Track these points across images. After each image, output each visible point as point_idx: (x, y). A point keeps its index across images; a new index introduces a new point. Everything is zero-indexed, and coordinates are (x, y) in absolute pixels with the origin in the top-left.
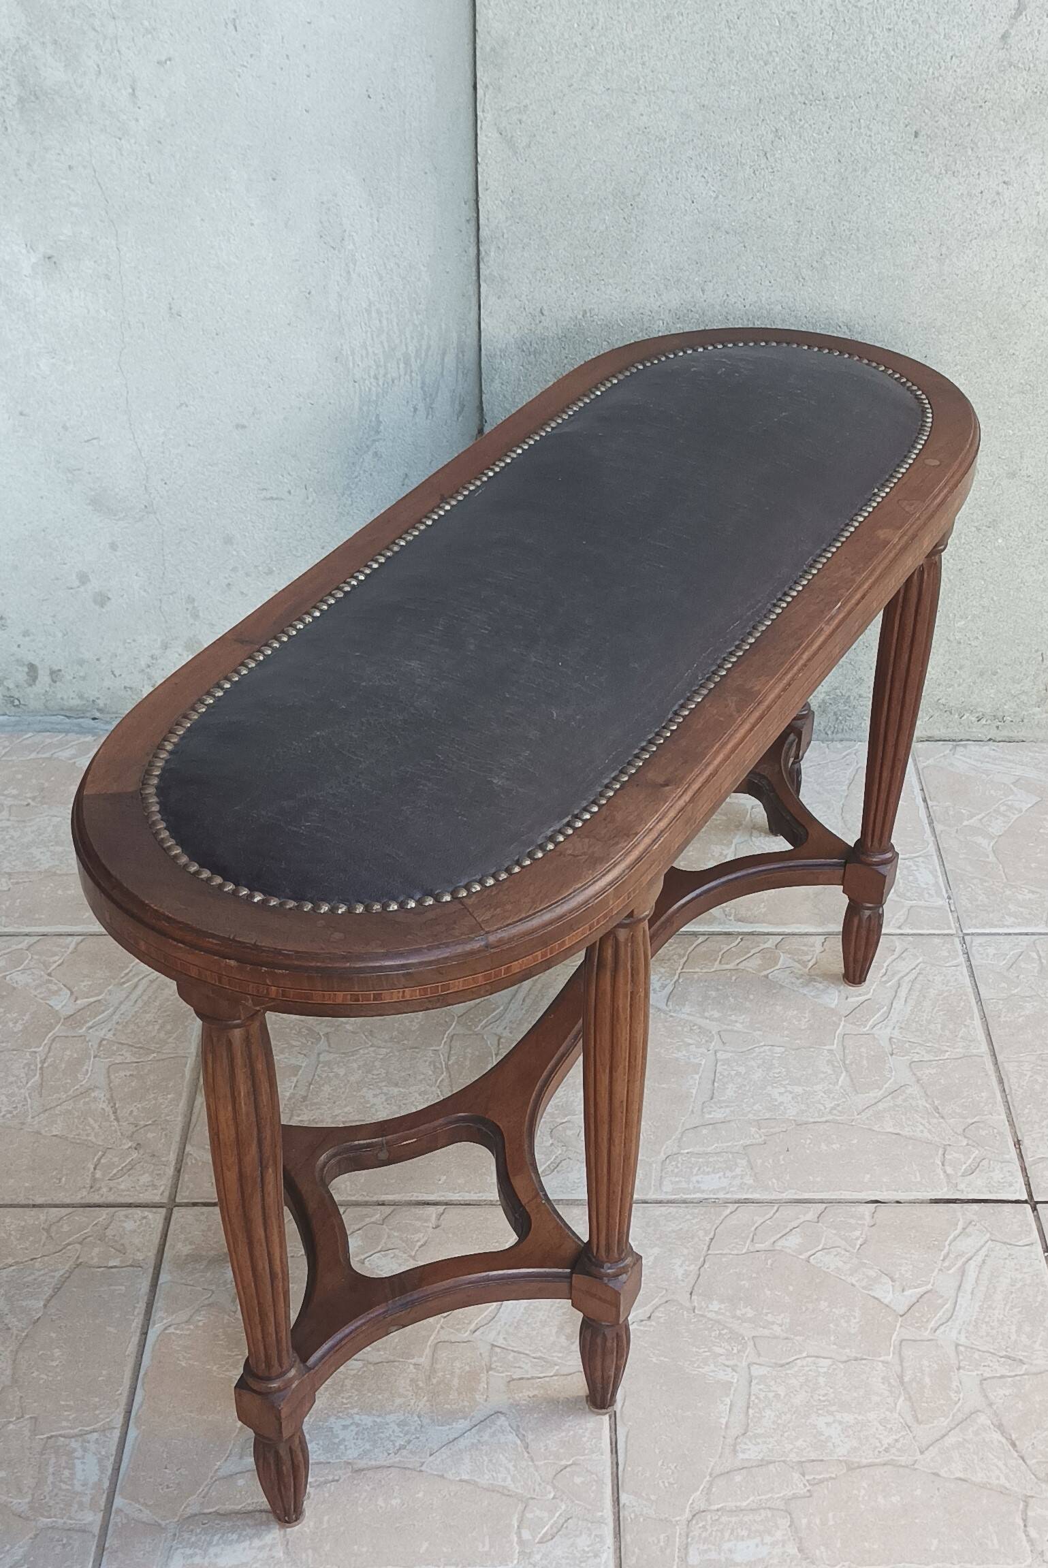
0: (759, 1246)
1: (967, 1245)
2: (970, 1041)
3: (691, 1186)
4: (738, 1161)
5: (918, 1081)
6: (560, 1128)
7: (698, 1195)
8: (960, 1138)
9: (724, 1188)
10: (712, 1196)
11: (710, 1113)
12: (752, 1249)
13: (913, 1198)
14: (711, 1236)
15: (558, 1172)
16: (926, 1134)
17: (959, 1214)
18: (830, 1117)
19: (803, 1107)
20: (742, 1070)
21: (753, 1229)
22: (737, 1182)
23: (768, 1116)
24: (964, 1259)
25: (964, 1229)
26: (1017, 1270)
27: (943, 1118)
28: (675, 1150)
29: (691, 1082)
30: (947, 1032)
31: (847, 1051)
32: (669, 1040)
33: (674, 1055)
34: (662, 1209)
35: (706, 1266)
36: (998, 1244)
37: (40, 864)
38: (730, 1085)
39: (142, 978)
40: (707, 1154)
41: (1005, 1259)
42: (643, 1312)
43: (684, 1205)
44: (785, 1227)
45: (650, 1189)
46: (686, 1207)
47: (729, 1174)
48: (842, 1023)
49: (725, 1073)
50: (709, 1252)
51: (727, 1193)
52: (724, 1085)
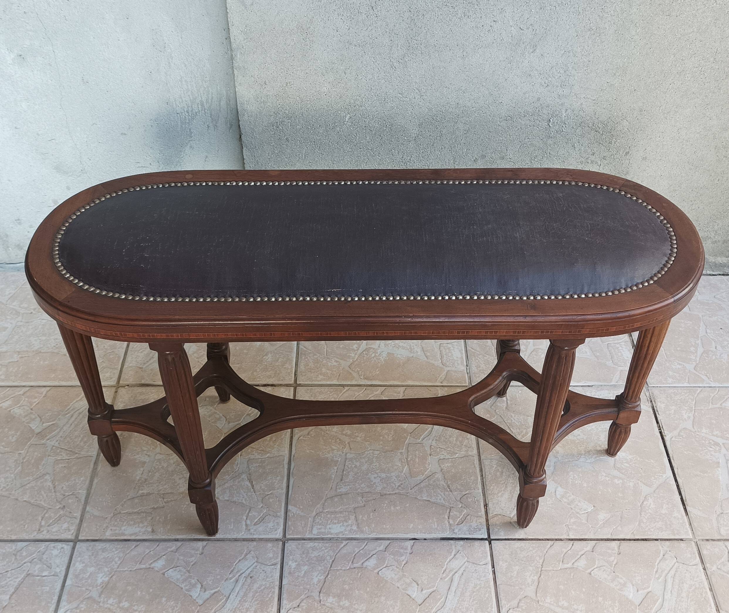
0: (355, 565)
1: (455, 564)
2: (469, 447)
3: (326, 531)
4: (351, 516)
5: (442, 470)
6: (267, 498)
7: (329, 536)
8: (458, 503)
9: (342, 532)
10: (336, 536)
11: (340, 489)
12: (352, 567)
13: (432, 537)
14: (333, 559)
15: (263, 523)
16: (442, 501)
17: (453, 547)
18: (397, 491)
19: (385, 485)
20: (358, 464)
21: (354, 555)
22: (349, 528)
23: (367, 490)
24: (453, 573)
25: (455, 555)
26: (478, 579)
27: (451, 491)
28: (321, 510)
29: (333, 471)
30: (458, 443)
31: (409, 453)
32: (325, 447)
33: (326, 455)
34: (311, 544)
35: (329, 577)
36: (471, 564)
37: (34, 347)
38: (351, 473)
39: (76, 412)
40: (336, 512)
41: (473, 572)
42: (296, 603)
43: (322, 541)
44: (369, 554)
45: (306, 532)
46: (323, 543)
47: (345, 524)
48: (409, 437)
49: (350, 466)
50: (331, 569)
51: (343, 535)
52: (348, 473)
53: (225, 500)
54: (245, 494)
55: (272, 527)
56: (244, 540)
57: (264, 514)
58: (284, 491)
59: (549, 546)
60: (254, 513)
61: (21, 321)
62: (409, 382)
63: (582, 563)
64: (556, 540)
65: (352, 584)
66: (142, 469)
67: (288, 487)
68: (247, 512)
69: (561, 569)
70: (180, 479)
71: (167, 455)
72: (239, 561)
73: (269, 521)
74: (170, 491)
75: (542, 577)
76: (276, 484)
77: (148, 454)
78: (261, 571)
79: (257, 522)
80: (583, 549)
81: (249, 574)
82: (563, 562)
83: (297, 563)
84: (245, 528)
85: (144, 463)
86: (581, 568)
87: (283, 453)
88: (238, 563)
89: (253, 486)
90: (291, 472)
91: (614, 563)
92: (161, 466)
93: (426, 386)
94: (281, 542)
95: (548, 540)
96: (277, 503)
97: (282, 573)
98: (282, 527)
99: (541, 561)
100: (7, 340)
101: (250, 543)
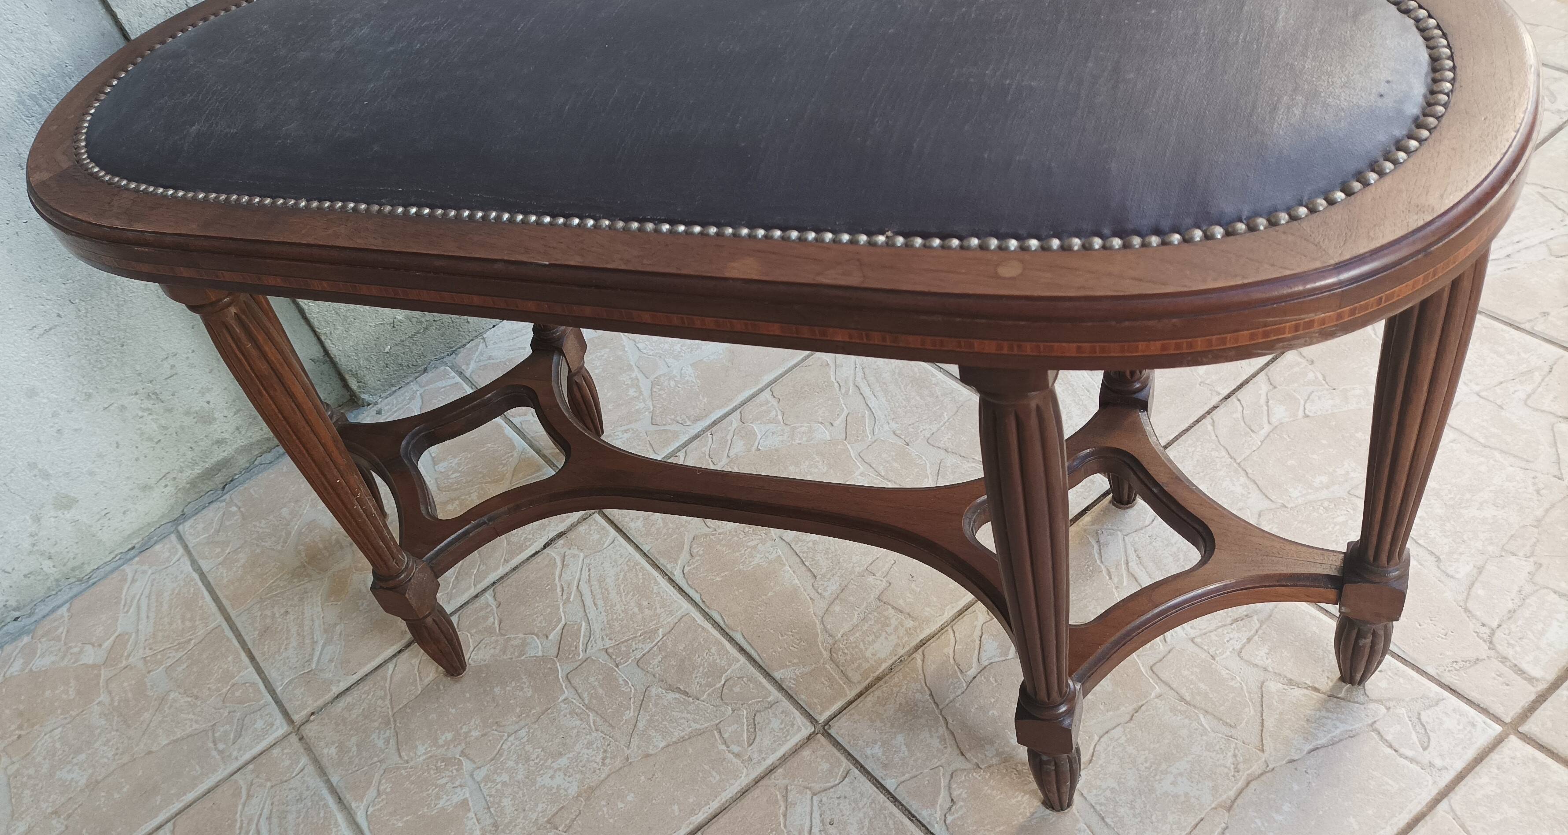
0: (971, 674)
1: (1113, 553)
2: (950, 393)
3: (872, 661)
4: (885, 614)
5: (943, 450)
6: (726, 690)
7: (884, 666)
9: (897, 645)
10: (894, 658)
11: (825, 590)
14: (928, 692)
15: (761, 730)
17: (1082, 533)
21: (952, 661)
22: (902, 631)
23: (868, 559)
24: (1124, 566)
25: (1098, 541)
26: (1167, 545)
29: (787, 575)
32: (738, 554)
33: (752, 563)
34: (869, 699)
35: (950, 721)
36: (1134, 535)
37: (77, 783)
38: (818, 557)
39: (258, 821)
40: (857, 626)
41: (1151, 543)
42: (943, 799)
43: (881, 683)
44: (973, 641)
45: (844, 688)
46: (885, 683)
47: (889, 630)
48: (848, 446)
49: (805, 549)
50: (941, 707)
51: (904, 647)
52: (813, 560)
53: (663, 749)
54: (685, 715)
55: (782, 726)
56: (757, 781)
57: (747, 718)
58: (743, 659)
59: (1210, 428)
60: (730, 729)
61: (13, 763)
62: (765, 378)
63: (1280, 412)
64: (1209, 412)
65: (996, 701)
66: (471, 815)
67: (742, 650)
68: (717, 736)
69: (1262, 442)
70: (552, 777)
71: (492, 760)
72: (785, 816)
73: (767, 721)
74: (555, 809)
75: (1250, 471)
76: (718, 661)
77: (457, 783)
78: (837, 801)
79: (748, 737)
80: (1260, 395)
81: (822, 821)
82: (1252, 431)
83: (879, 743)
84: (739, 762)
85: (465, 803)
86: (1287, 420)
87: (682, 610)
88: (786, 820)
89: (686, 693)
90: (724, 626)
91: (1321, 378)
92: (500, 785)
93: (796, 366)
94: (819, 735)
95: (1198, 421)
96: (751, 686)
97: (872, 776)
98: (797, 714)
99: (1224, 453)
100: (13, 811)
101: (773, 777)
